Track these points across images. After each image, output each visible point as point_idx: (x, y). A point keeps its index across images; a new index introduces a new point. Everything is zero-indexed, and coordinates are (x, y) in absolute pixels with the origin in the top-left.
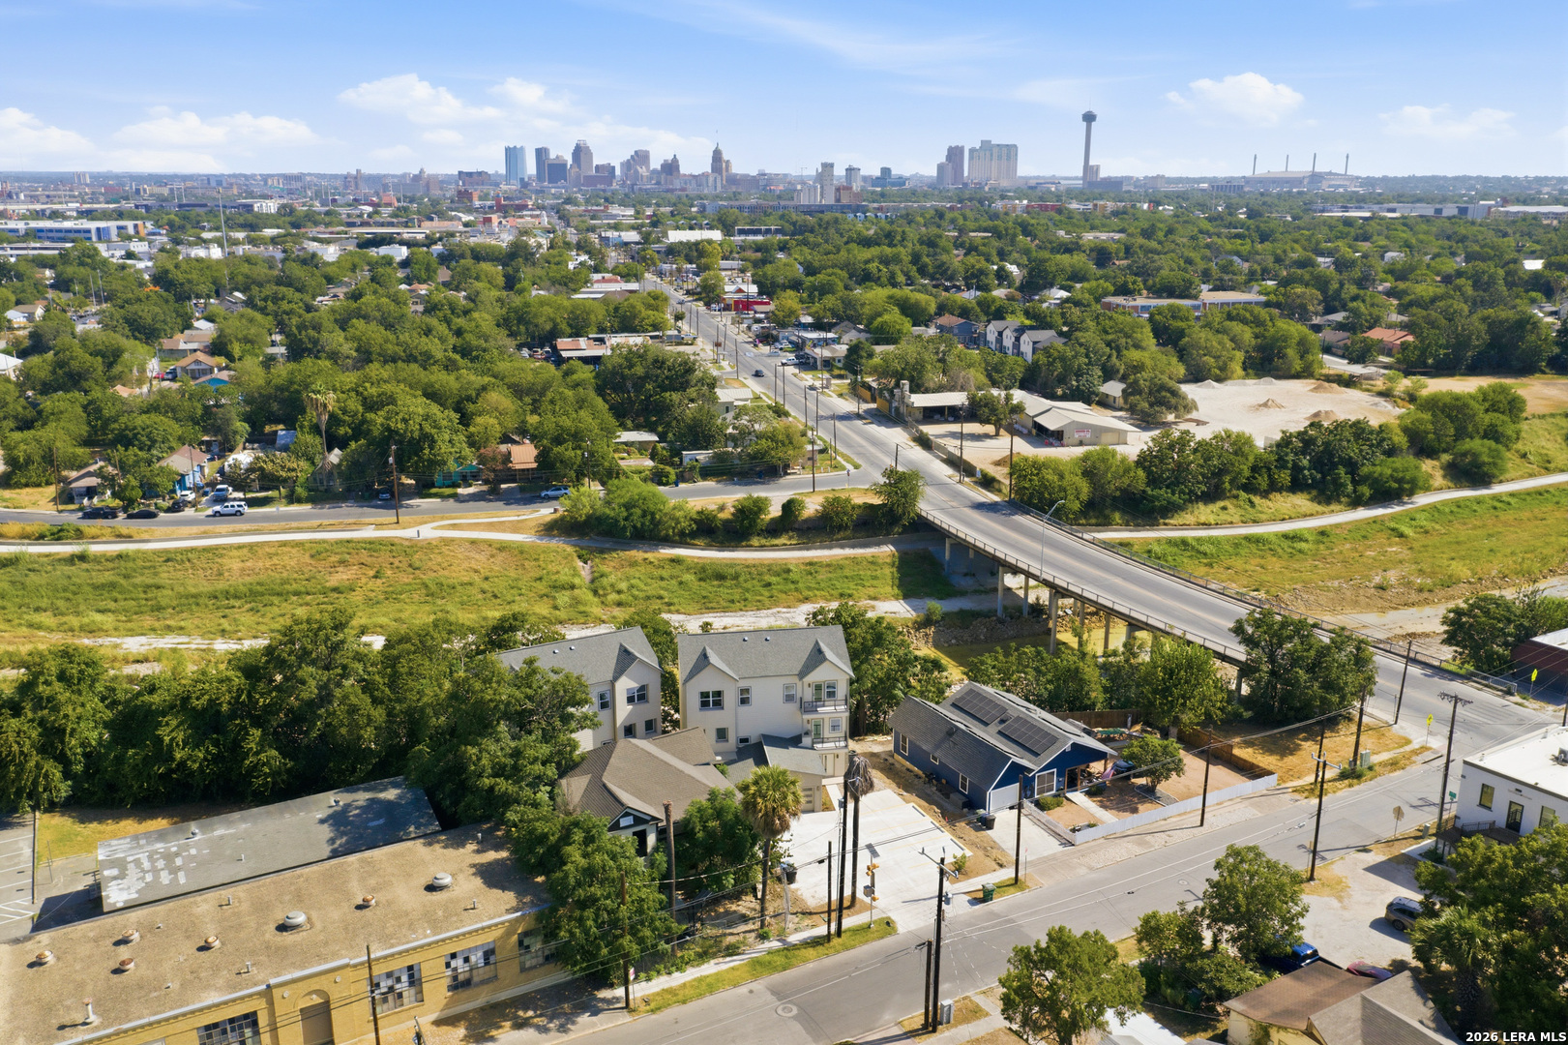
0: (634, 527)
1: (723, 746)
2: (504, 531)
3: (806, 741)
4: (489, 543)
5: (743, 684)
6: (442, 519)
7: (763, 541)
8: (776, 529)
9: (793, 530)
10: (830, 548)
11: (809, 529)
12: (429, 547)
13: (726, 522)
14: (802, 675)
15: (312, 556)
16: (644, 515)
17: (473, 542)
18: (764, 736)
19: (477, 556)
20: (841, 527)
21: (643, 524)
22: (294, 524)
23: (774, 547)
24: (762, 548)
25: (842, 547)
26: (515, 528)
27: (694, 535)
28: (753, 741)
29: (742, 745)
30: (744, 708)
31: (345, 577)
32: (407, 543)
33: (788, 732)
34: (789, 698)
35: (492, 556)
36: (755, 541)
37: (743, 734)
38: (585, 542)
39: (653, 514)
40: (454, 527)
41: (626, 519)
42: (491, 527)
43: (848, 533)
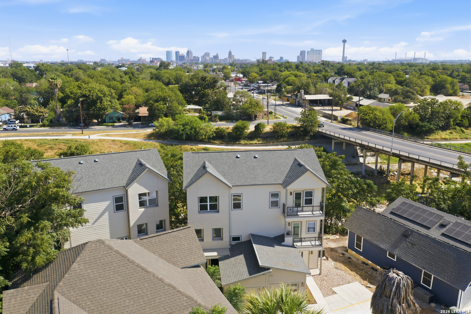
0: (187, 134)
1: (218, 243)
2: (129, 137)
3: (288, 240)
4: (121, 141)
5: (236, 191)
6: (103, 132)
7: (246, 142)
8: (252, 136)
9: (259, 137)
10: (277, 145)
11: (267, 137)
12: (93, 142)
13: (229, 133)
14: (286, 184)
15: (38, 145)
16: (191, 129)
17: (113, 141)
18: (252, 235)
19: (114, 147)
20: (282, 136)
21: (191, 133)
22: (36, 133)
23: (251, 145)
24: (246, 145)
25: (283, 145)
26: (134, 136)
27: (214, 138)
28: (243, 239)
29: (234, 243)
30: (237, 211)
31: (50, 154)
32: (84, 141)
33: (273, 233)
34: (274, 204)
35: (121, 146)
36: (242, 142)
37: (235, 234)
38: (165, 142)
39: (195, 129)
40: (107, 135)
41: (183, 130)
42: (124, 135)
43: (285, 139)
